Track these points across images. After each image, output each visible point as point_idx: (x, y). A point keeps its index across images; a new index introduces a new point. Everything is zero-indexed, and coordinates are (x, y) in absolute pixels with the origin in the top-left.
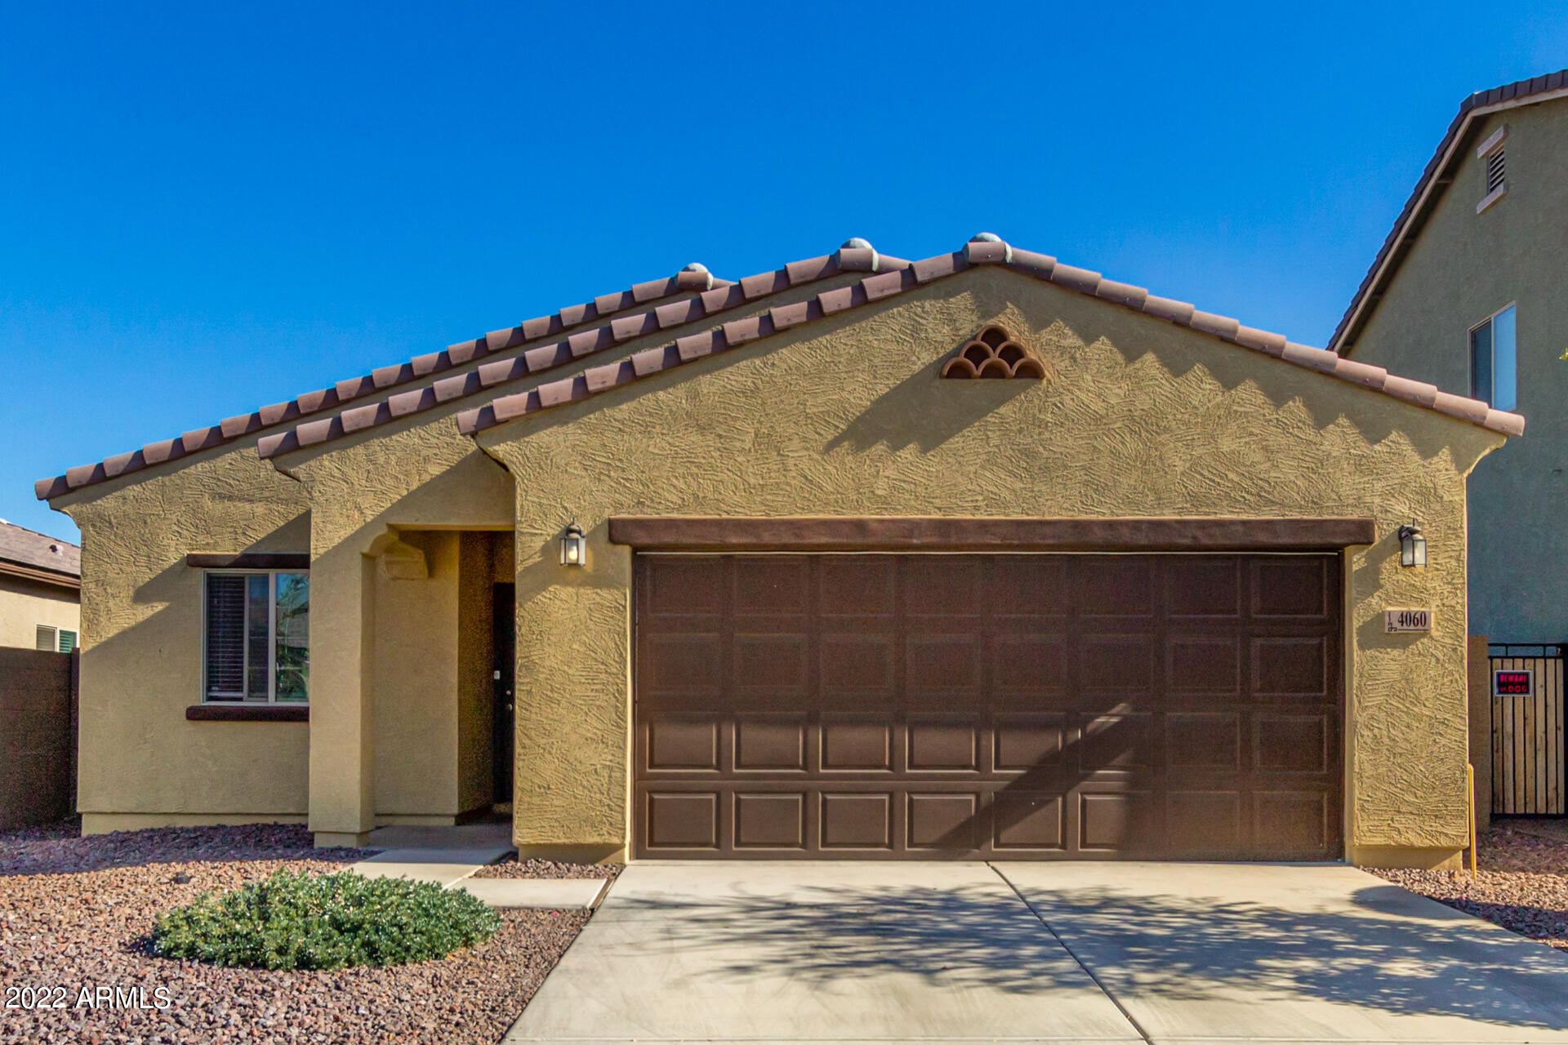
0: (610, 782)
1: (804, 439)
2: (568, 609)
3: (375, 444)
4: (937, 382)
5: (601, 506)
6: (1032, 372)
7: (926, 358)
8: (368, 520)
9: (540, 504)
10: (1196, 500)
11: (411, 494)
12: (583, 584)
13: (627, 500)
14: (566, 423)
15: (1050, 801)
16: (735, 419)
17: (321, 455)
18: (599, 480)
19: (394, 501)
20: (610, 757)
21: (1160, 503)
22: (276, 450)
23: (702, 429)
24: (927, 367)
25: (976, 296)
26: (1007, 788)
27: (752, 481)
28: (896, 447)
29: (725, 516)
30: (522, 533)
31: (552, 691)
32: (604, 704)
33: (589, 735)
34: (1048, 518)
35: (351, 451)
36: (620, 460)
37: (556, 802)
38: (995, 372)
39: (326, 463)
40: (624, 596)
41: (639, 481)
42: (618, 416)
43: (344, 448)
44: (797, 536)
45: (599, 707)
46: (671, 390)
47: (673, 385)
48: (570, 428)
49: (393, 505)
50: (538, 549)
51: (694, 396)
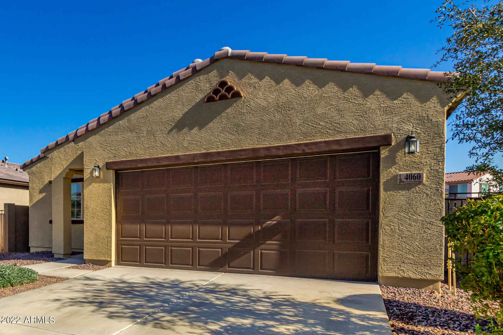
0: (107, 242)
1: (161, 130)
2: (97, 190)
3: (66, 147)
4: (204, 105)
5: (105, 158)
7: (201, 96)
8: (64, 168)
9: (90, 159)
10: (305, 135)
11: (74, 160)
12: (100, 182)
13: (112, 156)
14: (95, 134)
15: (248, 252)
16: (141, 127)
17: (54, 151)
18: (104, 150)
19: (70, 162)
20: (108, 234)
21: (290, 138)
22: (44, 151)
23: (131, 131)
24: (201, 100)
25: (218, 71)
26: (233, 247)
27: (146, 146)
28: (191, 129)
29: (138, 158)
30: (85, 168)
31: (93, 214)
32: (106, 218)
33: (102, 227)
34: (244, 148)
35: (60, 149)
36: (110, 144)
37: (94, 247)
38: (223, 97)
39: (55, 153)
40: (111, 186)
41: (115, 150)
42: (109, 130)
43: (59, 149)
44: (158, 162)
45: (105, 219)
46: (123, 120)
47: (124, 118)
48: (97, 136)
49: (70, 163)
50: (89, 173)
51: (129, 121)
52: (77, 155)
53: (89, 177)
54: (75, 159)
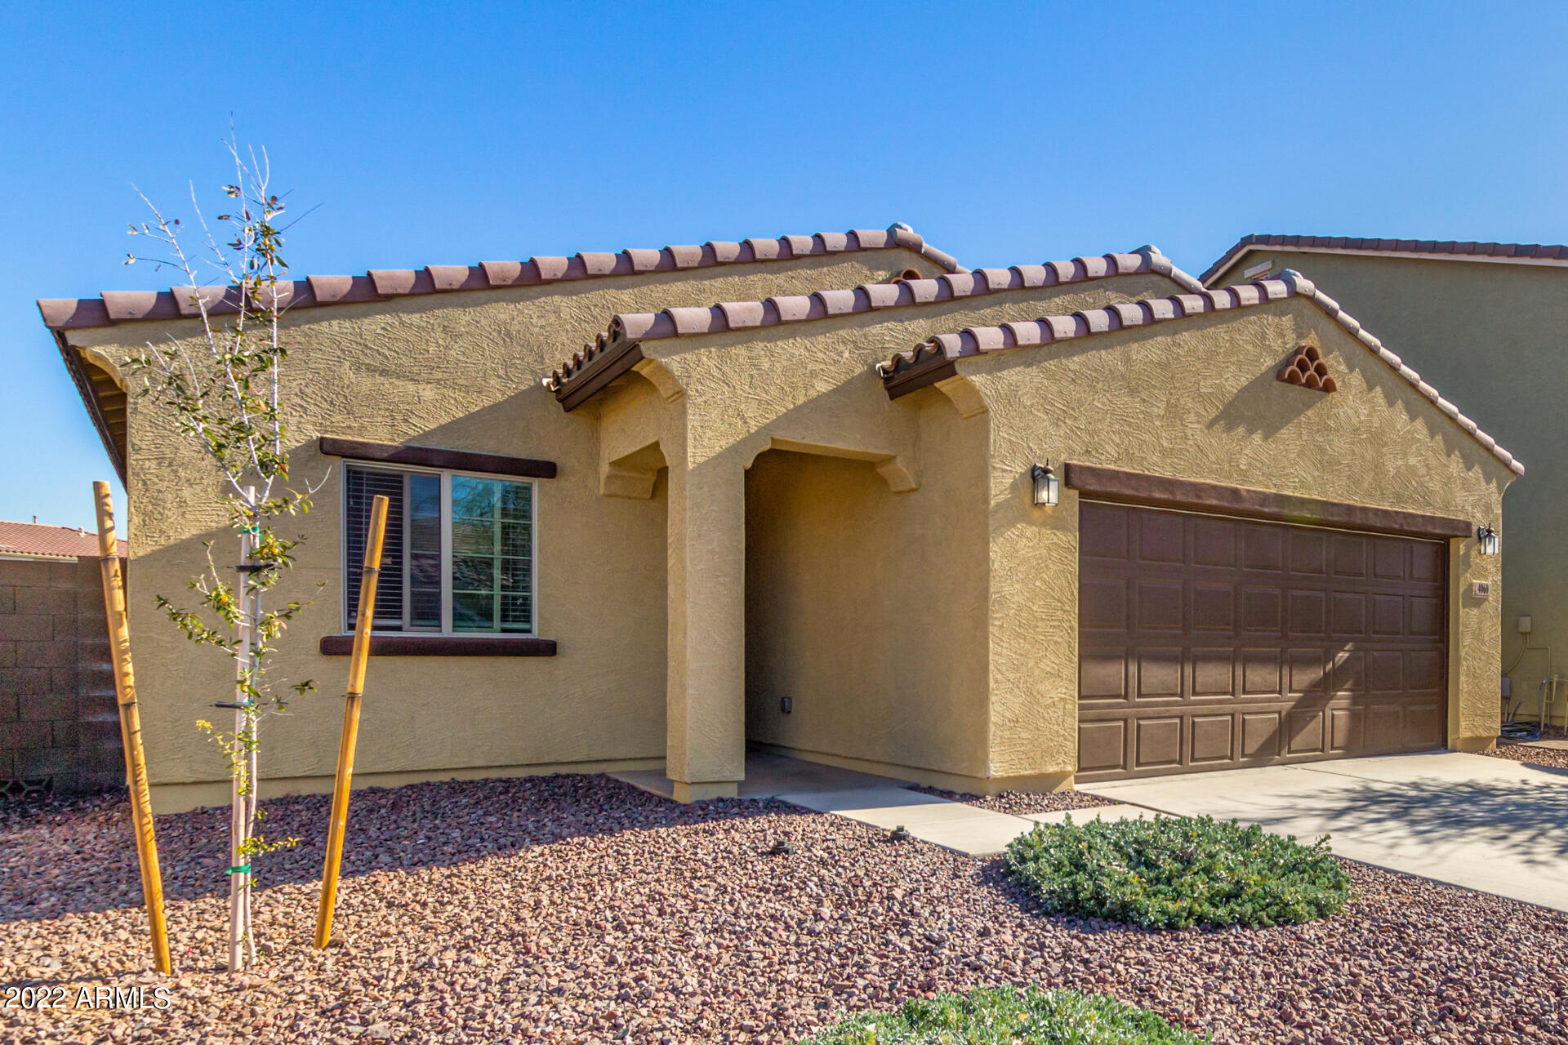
0: (1065, 714)
1: (1198, 414)
2: (1032, 547)
3: (759, 346)
4: (1276, 383)
5: (1059, 452)
6: (1329, 387)
7: (1269, 362)
8: (752, 431)
9: (1010, 441)
10: (1399, 498)
11: (798, 409)
12: (1043, 525)
13: (1078, 448)
14: (1031, 365)
15: (1315, 717)
16: (1154, 387)
17: (699, 349)
18: (1057, 425)
19: (780, 414)
20: (1064, 691)
21: (1383, 497)
22: (647, 333)
23: (1133, 391)
24: (1270, 369)
25: (1295, 320)
26: (1294, 707)
27: (1165, 444)
28: (1250, 432)
29: (1147, 473)
30: (994, 468)
31: (1020, 626)
32: (1060, 640)
33: (1048, 669)
34: (1331, 500)
35: (733, 351)
36: (1073, 409)
37: (1023, 735)
38: (1310, 384)
39: (705, 359)
40: (1071, 539)
41: (1087, 430)
42: (1072, 367)
43: (724, 346)
44: (1198, 497)
45: (1056, 642)
46: (1110, 351)
47: (1112, 347)
48: (1034, 370)
49: (779, 418)
50: (1008, 485)
51: (1128, 361)
52: (813, 394)
53: (1006, 500)
54: (800, 406)
